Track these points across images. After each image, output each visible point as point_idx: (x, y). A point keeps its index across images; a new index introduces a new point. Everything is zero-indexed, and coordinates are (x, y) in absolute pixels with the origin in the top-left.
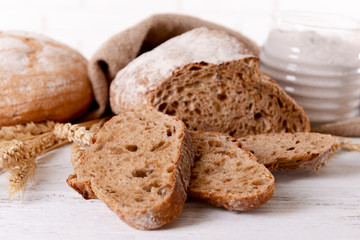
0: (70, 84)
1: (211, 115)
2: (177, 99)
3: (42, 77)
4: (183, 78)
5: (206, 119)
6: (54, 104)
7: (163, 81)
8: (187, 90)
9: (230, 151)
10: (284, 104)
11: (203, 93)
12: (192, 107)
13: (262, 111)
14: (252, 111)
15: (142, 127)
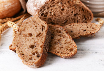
0: (13, 4)
1: (59, 16)
2: (47, 12)
3: (2, 4)
4: (49, 4)
5: (58, 17)
6: (7, 12)
7: (42, 6)
8: (50, 8)
9: (63, 34)
10: (84, 10)
11: (56, 9)
12: (52, 14)
13: (77, 13)
14: (73, 14)
15: (34, 26)
